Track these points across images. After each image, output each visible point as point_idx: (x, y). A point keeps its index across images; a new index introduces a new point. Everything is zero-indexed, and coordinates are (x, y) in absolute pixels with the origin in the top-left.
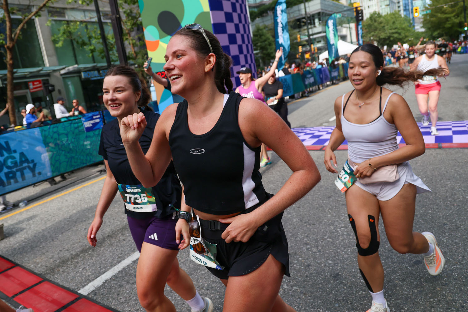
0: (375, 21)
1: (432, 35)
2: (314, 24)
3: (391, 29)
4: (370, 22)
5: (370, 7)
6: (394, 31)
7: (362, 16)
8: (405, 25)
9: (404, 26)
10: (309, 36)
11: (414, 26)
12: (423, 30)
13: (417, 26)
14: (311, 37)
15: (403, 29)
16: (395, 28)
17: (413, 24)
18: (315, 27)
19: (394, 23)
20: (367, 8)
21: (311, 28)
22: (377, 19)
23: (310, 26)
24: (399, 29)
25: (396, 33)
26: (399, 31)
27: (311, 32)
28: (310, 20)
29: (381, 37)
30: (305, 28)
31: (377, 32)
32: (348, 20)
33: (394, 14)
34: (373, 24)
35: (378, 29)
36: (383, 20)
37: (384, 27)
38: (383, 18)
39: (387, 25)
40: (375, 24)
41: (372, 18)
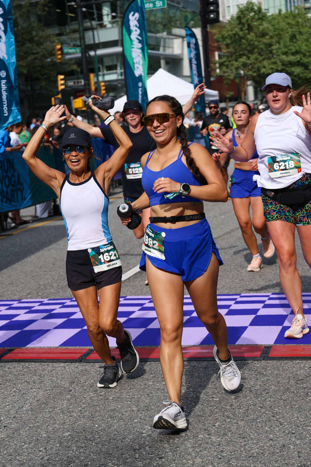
0: (250, 28)
2: (100, 18)
3: (286, 54)
4: (238, 30)
6: (292, 58)
7: (217, 12)
14: (92, 53)
18: (102, 26)
19: (293, 37)
21: (91, 29)
23: (86, 23)
31: (253, 57)
32: (186, 17)
33: (294, 16)
34: (244, 36)
35: (256, 51)
36: (267, 29)
37: (270, 45)
38: (270, 22)
39: (279, 42)
40: (251, 37)
41: (244, 21)
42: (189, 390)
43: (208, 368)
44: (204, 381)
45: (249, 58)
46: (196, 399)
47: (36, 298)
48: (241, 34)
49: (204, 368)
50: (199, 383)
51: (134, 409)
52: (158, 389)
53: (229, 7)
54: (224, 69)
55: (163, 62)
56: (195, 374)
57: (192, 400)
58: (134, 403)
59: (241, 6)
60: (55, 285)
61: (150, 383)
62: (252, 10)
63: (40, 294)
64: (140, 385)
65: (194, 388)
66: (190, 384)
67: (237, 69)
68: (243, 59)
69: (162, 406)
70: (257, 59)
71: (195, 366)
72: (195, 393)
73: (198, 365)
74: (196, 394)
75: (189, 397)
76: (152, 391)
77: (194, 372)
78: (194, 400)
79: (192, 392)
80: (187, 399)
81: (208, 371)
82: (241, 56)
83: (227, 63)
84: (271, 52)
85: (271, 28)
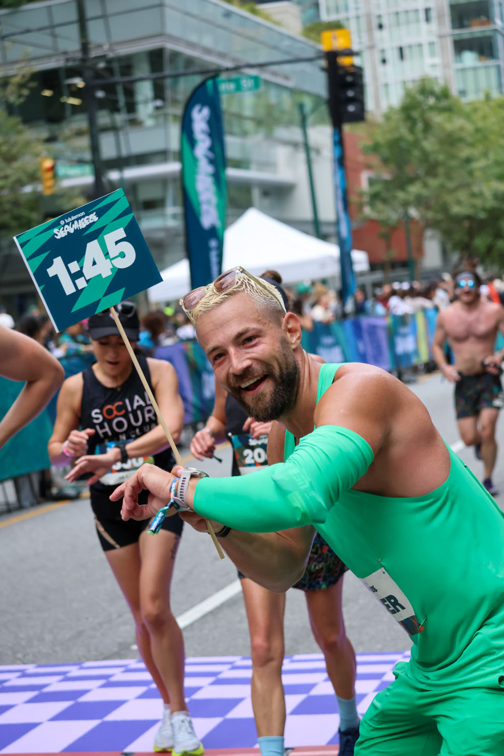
0: (428, 127)
2: (131, 107)
3: (500, 178)
4: (404, 131)
5: (406, 52)
7: (359, 100)
10: (100, 166)
14: (114, 175)
18: (135, 123)
20: (392, 56)
21: (114, 129)
22: (437, 119)
23: (103, 118)
27: (108, 148)
28: (110, 89)
29: (456, 210)
30: (80, 122)
32: (301, 107)
34: (416, 143)
35: (441, 170)
36: (462, 129)
37: (468, 160)
38: (468, 117)
39: (485, 155)
40: (429, 144)
41: (416, 114)
45: (426, 185)
47: (13, 663)
48: (410, 137)
53: (386, 85)
54: (380, 205)
55: (256, 194)
59: (410, 86)
60: (48, 637)
62: (432, 93)
63: (20, 655)
67: (406, 204)
68: (415, 189)
70: (442, 187)
82: (412, 180)
83: (385, 195)
84: (471, 173)
85: (470, 127)
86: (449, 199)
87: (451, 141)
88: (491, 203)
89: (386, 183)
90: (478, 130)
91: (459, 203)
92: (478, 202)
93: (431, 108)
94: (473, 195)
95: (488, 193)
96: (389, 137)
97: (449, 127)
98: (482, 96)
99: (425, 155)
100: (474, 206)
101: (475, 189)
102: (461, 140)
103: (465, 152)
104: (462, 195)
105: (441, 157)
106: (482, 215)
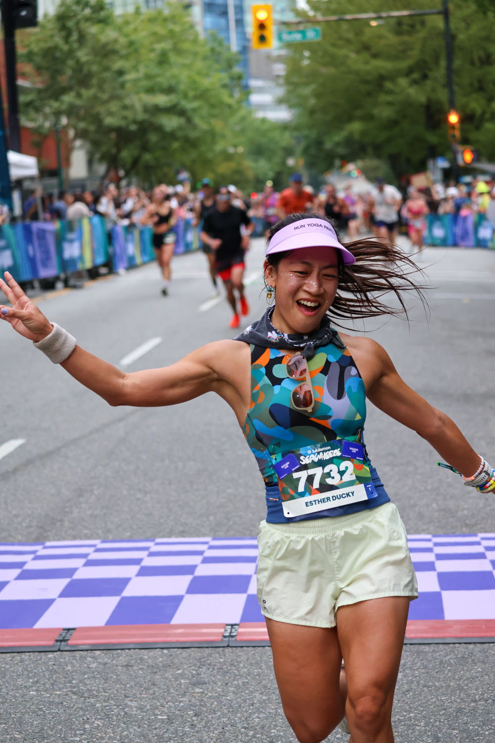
0: (82, 38)
1: (319, 143)
4: (58, 40)
7: (32, 5)
8: (214, 80)
9: (206, 83)
11: (247, 91)
12: (283, 115)
13: (260, 90)
15: (203, 95)
16: (170, 90)
17: (243, 82)
19: (163, 60)
24: (185, 96)
25: (173, 110)
26: (189, 105)
29: (109, 121)
33: (165, 20)
34: (71, 53)
35: (94, 81)
36: (116, 41)
37: (121, 73)
38: (119, 29)
39: (135, 68)
40: (83, 55)
41: (70, 24)
42: (108, 704)
43: (132, 666)
44: (131, 687)
45: (78, 95)
46: (126, 718)
48: (65, 48)
49: (124, 666)
50: (123, 692)
51: (16, 736)
52: (51, 703)
54: (32, 113)
56: (112, 677)
57: (119, 720)
58: (13, 726)
61: (31, 693)
62: (88, 4)
64: (15, 697)
65: (116, 699)
66: (107, 693)
67: (58, 113)
68: (68, 98)
69: (66, 730)
70: (95, 98)
71: (106, 664)
72: (120, 707)
73: (112, 660)
74: (123, 709)
75: (113, 715)
76: (41, 707)
77: (108, 673)
78: (123, 718)
79: (115, 705)
80: (109, 718)
81: (134, 671)
82: (64, 90)
83: (38, 103)
84: (123, 86)
85: (123, 40)
86: (101, 109)
87: (106, 52)
88: (141, 116)
89: (40, 91)
90: (131, 44)
91: (111, 114)
92: (129, 114)
93: (87, 19)
94: (125, 107)
95: (138, 106)
96: (44, 45)
97: (103, 39)
98: (131, 9)
99: (79, 66)
100: (125, 118)
101: (127, 101)
102: (114, 52)
103: (118, 64)
104: (114, 106)
105: (95, 68)
106: (133, 127)
